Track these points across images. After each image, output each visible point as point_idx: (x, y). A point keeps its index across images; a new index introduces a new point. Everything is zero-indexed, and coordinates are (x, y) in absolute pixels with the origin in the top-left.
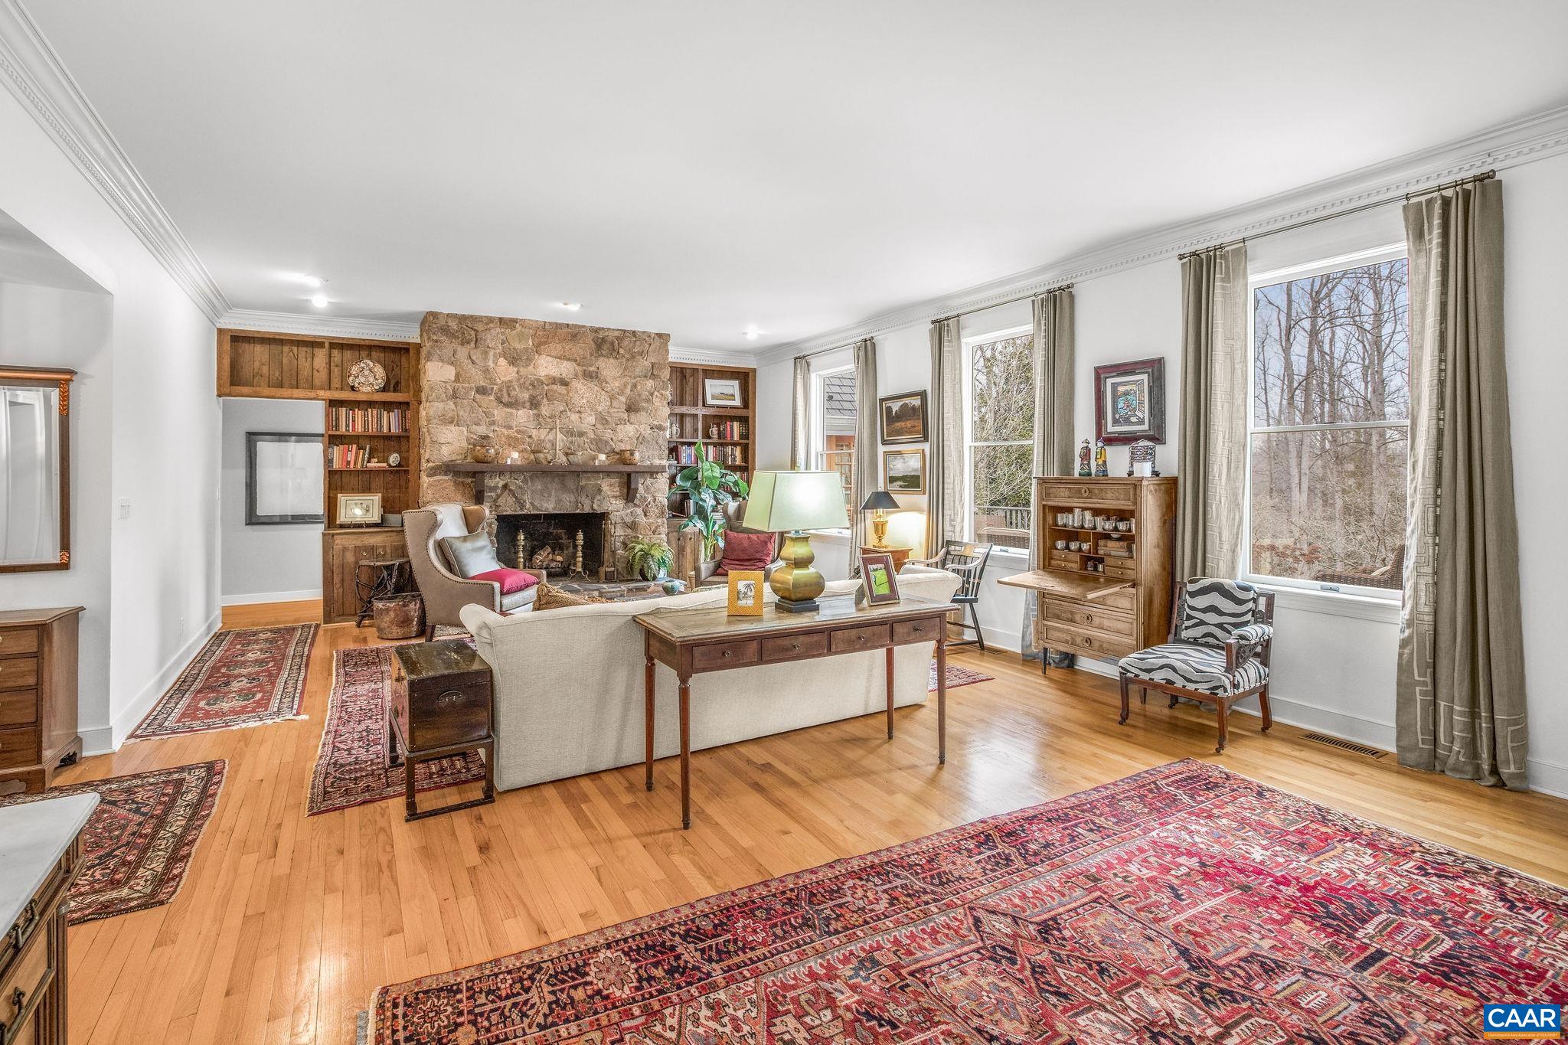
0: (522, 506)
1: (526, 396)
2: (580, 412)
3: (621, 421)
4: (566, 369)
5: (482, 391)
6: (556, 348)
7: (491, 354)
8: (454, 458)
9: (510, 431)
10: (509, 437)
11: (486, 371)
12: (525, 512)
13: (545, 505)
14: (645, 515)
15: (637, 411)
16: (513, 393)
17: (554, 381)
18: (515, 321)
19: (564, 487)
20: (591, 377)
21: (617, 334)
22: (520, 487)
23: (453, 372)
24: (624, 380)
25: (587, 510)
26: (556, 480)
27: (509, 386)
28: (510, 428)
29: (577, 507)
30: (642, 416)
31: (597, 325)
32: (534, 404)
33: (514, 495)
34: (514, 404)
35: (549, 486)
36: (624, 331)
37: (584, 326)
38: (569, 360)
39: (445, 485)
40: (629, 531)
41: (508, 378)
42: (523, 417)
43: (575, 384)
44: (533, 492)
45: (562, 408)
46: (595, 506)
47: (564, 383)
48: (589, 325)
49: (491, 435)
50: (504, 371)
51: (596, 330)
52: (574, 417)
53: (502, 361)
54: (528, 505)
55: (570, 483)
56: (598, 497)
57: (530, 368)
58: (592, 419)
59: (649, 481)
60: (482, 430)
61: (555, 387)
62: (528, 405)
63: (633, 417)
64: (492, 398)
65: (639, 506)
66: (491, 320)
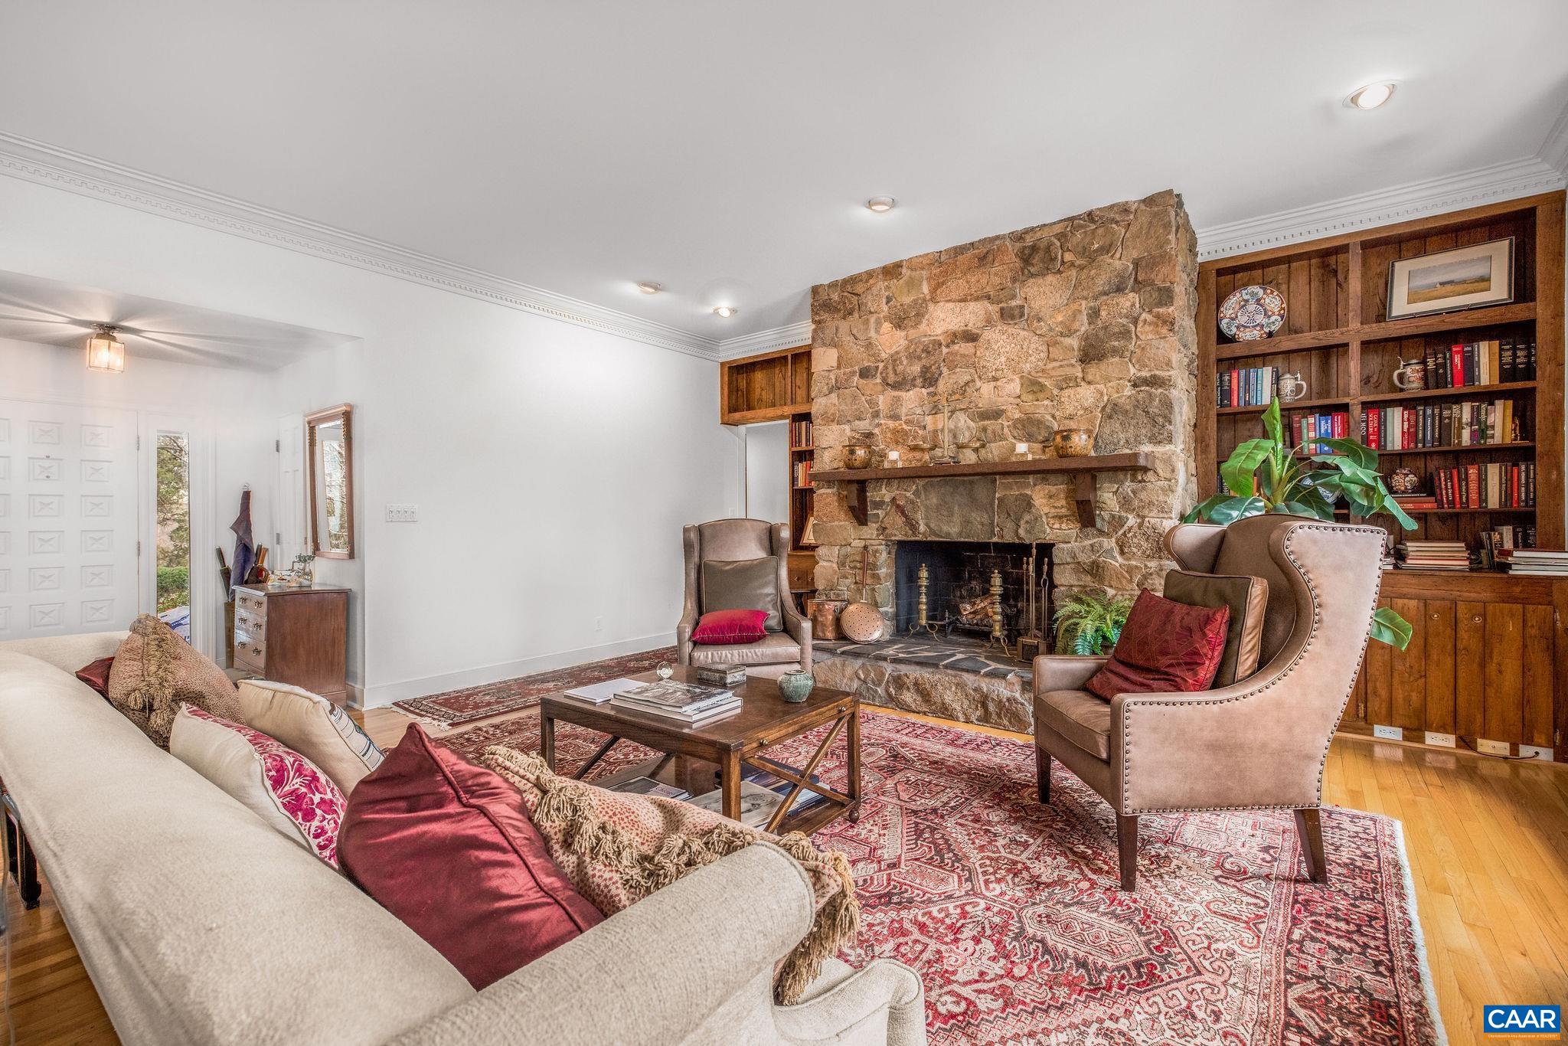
0: (913, 526)
1: (916, 369)
2: (995, 379)
3: (1067, 383)
4: (972, 314)
5: (865, 373)
6: (958, 286)
7: (872, 320)
8: (835, 466)
9: (897, 423)
10: (895, 431)
11: (869, 345)
12: (920, 538)
13: (945, 528)
14: (1122, 553)
15: (1101, 357)
16: (900, 368)
17: (955, 337)
18: (898, 265)
19: (973, 502)
20: (1013, 317)
21: (1057, 229)
22: (912, 502)
23: (836, 356)
24: (1075, 306)
25: (1009, 538)
26: (961, 489)
27: (894, 359)
28: (895, 417)
29: (993, 533)
30: (1112, 365)
31: (1020, 227)
32: (929, 379)
33: (903, 513)
34: (901, 384)
35: (948, 498)
36: (1071, 219)
37: (997, 237)
38: (977, 299)
39: (828, 500)
40: (1088, 580)
41: (895, 349)
42: (912, 399)
43: (988, 335)
44: (927, 507)
45: (967, 378)
46: (1021, 532)
47: (971, 337)
48: (1005, 230)
49: (876, 431)
50: (890, 341)
51: (1018, 237)
52: (986, 389)
53: (887, 326)
54: (922, 528)
55: (981, 491)
56: (1027, 517)
57: (923, 327)
58: (1015, 387)
59: (1128, 486)
60: (864, 425)
61: (956, 347)
62: (919, 381)
63: (1093, 371)
64: (879, 380)
65: (1108, 535)
66: (870, 274)
